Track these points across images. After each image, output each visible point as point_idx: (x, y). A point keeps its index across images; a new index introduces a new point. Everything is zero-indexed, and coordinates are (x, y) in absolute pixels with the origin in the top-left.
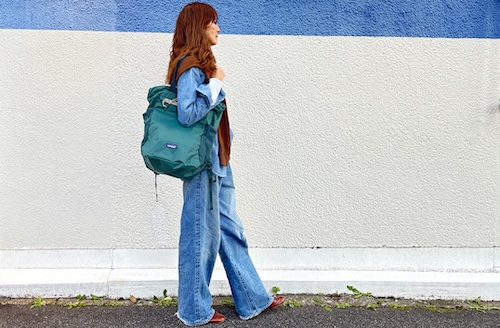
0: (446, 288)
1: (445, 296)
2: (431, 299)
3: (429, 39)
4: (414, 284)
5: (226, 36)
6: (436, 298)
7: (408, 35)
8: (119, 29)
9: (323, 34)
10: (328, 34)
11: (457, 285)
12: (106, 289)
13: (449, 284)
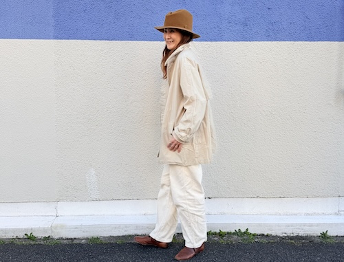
0: (303, 227)
1: (301, 233)
2: (292, 235)
3: (292, 42)
4: (279, 225)
5: (138, 42)
6: (295, 235)
7: (276, 40)
8: (56, 37)
9: (211, 40)
10: (215, 40)
11: (311, 225)
12: (50, 232)
13: (305, 225)
